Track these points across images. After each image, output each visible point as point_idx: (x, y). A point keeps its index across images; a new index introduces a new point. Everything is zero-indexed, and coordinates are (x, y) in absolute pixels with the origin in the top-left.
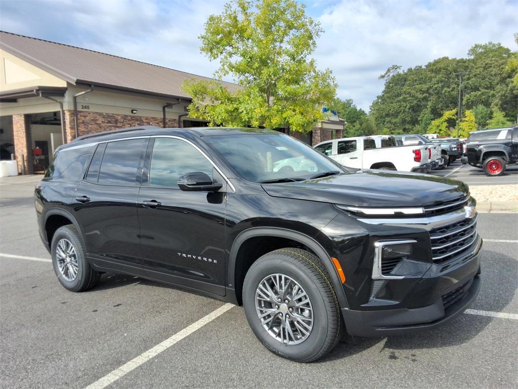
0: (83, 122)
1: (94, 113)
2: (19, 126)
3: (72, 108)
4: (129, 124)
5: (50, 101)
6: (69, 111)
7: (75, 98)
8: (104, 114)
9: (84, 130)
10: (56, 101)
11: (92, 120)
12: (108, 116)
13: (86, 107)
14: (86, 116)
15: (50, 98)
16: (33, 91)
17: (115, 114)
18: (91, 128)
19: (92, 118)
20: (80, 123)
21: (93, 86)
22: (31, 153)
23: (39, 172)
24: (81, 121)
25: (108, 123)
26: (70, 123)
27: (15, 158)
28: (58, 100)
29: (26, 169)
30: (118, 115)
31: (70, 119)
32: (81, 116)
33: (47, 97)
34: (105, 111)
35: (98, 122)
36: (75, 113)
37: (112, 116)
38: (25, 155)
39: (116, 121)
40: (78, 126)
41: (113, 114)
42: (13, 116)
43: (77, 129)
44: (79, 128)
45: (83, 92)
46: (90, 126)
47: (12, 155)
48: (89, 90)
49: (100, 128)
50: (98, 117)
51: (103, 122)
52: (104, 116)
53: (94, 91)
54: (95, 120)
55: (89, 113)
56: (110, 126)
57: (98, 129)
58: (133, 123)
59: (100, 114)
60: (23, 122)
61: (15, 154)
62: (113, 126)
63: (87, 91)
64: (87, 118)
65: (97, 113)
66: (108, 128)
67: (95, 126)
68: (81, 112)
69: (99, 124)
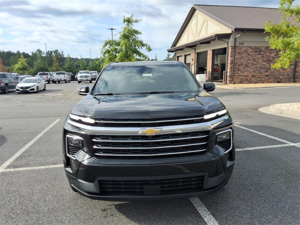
0: (239, 53)
1: (246, 47)
2: (210, 56)
3: (233, 45)
4: (269, 52)
5: (222, 42)
6: (231, 46)
7: (235, 39)
8: (253, 47)
9: (239, 57)
10: (225, 41)
11: (245, 51)
12: (256, 48)
13: (241, 44)
14: (241, 49)
15: (222, 40)
16: (213, 37)
17: (260, 47)
18: (243, 56)
19: (245, 50)
20: (236, 53)
21: (245, 31)
22: (214, 70)
23: (217, 80)
24: (238, 52)
25: (255, 52)
26: (231, 53)
27: (206, 73)
28: (226, 41)
29: (210, 79)
30: (263, 47)
31: (231, 51)
32: (238, 49)
33: (220, 40)
34: (253, 45)
35: (248, 52)
36: (234, 48)
37: (258, 48)
38: (210, 72)
39: (260, 51)
40: (235, 55)
41: (259, 47)
42: (208, 51)
43: (234, 57)
44: (236, 56)
45: (240, 35)
46: (243, 55)
47: (205, 71)
48: (242, 34)
49: (249, 55)
50: (249, 49)
51: (251, 52)
52: (253, 48)
53: (245, 33)
54: (246, 51)
55: (243, 47)
56: (256, 54)
57: (247, 56)
58: (272, 51)
59: (250, 47)
60: (212, 54)
61: (206, 71)
62: (257, 54)
63: (241, 34)
64: (241, 50)
65: (248, 47)
66: (254, 55)
67: (246, 55)
68: (238, 47)
69: (249, 53)
